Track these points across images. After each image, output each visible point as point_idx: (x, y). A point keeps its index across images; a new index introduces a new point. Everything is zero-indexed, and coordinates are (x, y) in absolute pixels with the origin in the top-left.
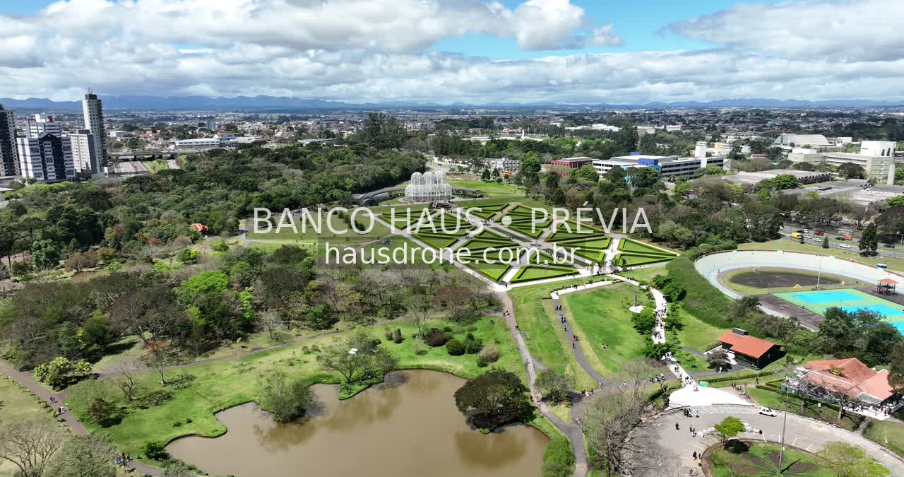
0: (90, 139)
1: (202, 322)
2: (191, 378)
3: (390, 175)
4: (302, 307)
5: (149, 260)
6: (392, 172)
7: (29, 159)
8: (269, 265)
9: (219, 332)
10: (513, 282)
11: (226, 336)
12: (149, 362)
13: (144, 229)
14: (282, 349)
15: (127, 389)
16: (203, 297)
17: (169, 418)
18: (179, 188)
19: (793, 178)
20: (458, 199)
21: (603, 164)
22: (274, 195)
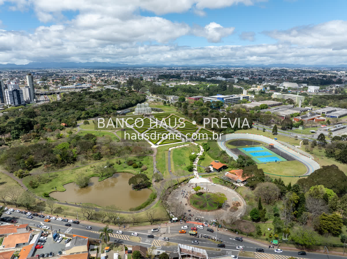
0: (29, 89)
1: (61, 159)
2: (57, 175)
3: (131, 103)
4: (91, 154)
5: (46, 139)
6: (132, 102)
7: (9, 98)
8: (83, 140)
9: (66, 162)
10: (160, 144)
11: (68, 163)
12: (45, 170)
13: (46, 126)
14: (85, 167)
15: (39, 178)
16: (61, 151)
17: (50, 186)
18: (59, 109)
19: (266, 105)
20: (153, 112)
21: (206, 99)
22: (90, 112)
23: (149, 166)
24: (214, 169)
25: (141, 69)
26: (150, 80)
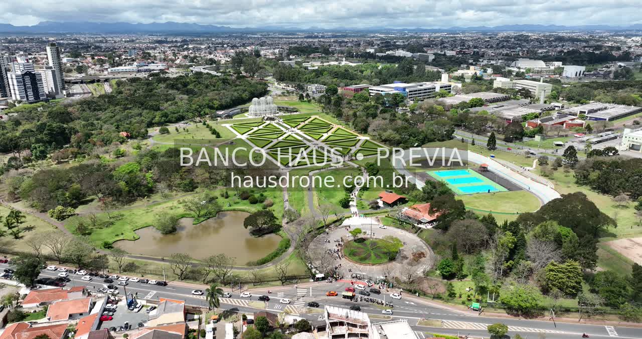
0: (53, 72)
1: (127, 189)
2: (123, 215)
3: (242, 98)
4: (178, 181)
5: (98, 157)
6: (244, 96)
7: (16, 88)
8: (162, 159)
9: (136, 194)
11: (139, 196)
12: (102, 208)
13: (93, 136)
14: (168, 202)
15: (93, 220)
16: (127, 176)
17: (113, 233)
18: (112, 108)
19: (480, 100)
20: (281, 114)
21: (375, 90)
22: (169, 113)
23: (277, 200)
24: (384, 203)
25: (256, 36)
26: (274, 57)
